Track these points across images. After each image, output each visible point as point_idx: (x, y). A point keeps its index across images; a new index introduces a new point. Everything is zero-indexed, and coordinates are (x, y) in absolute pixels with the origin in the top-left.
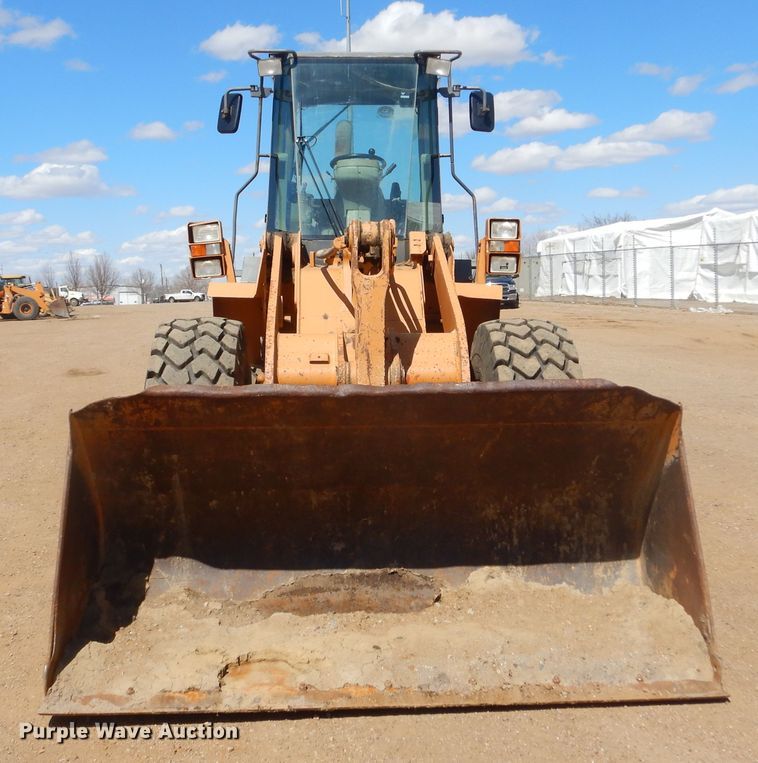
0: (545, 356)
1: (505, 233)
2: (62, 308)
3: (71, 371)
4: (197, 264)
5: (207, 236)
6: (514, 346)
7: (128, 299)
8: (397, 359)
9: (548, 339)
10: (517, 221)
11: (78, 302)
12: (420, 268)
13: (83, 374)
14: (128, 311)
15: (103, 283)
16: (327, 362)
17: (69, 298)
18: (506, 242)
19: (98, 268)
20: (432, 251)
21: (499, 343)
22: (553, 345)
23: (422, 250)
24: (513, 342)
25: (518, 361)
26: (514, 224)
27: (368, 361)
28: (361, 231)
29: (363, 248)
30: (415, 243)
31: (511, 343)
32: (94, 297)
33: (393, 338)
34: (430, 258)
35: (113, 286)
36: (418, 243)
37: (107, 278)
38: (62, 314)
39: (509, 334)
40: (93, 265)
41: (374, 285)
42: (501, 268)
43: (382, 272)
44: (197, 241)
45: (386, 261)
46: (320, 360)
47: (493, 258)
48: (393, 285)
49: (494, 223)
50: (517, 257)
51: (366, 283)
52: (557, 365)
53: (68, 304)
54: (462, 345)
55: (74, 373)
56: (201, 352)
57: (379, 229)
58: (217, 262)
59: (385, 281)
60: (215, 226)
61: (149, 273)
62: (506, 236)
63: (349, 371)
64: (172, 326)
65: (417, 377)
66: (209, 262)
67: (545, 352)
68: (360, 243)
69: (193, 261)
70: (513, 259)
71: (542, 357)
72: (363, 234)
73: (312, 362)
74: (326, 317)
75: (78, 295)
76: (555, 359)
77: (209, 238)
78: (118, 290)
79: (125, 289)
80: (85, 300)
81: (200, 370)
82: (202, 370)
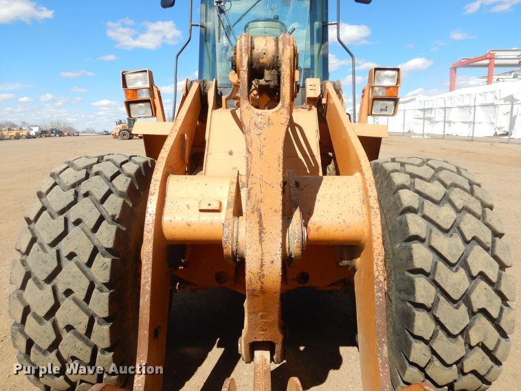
0: (459, 204)
1: (387, 80)
4: (132, 106)
5: (138, 82)
6: (421, 190)
8: (297, 215)
9: (458, 182)
10: (398, 70)
12: (315, 110)
16: (218, 211)
18: (388, 88)
20: (325, 95)
21: (403, 187)
22: (465, 190)
23: (316, 94)
24: (420, 185)
25: (430, 209)
26: (395, 73)
27: (260, 223)
28: (252, 48)
29: (255, 71)
30: (311, 87)
31: (418, 187)
33: (292, 184)
34: (324, 101)
36: (314, 88)
39: (413, 176)
41: (269, 122)
42: (381, 110)
43: (280, 104)
44: (129, 87)
45: (286, 90)
46: (210, 208)
47: (375, 102)
48: (292, 124)
49: (377, 72)
50: (396, 100)
51: (259, 120)
52: (474, 214)
54: (370, 193)
56: (86, 195)
57: (277, 45)
58: (148, 104)
59: (284, 118)
60: (145, 73)
62: (387, 83)
63: (237, 232)
64: (100, 160)
65: (318, 228)
66: (141, 104)
67: (459, 198)
68: (250, 64)
69: (128, 104)
70: (392, 103)
71: (456, 204)
72: (255, 51)
73: (201, 211)
74: (231, 153)
76: (471, 206)
77: (139, 84)
81: (78, 217)
82: (81, 217)
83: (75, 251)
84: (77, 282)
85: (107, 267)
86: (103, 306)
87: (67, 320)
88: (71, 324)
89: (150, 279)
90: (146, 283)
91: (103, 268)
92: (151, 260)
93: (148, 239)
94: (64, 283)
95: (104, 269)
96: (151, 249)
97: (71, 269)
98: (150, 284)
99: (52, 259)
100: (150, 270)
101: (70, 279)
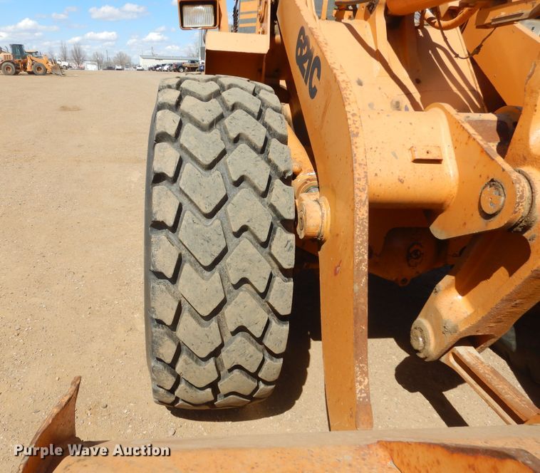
2: (58, 70)
3: (63, 107)
7: (91, 67)
11: (67, 68)
13: (70, 110)
14: (91, 73)
15: (79, 58)
16: (439, 162)
17: (62, 65)
19: (76, 51)
32: (74, 65)
35: (84, 60)
37: (81, 56)
38: (58, 73)
40: (74, 49)
46: (430, 157)
53: (61, 68)
55: (64, 108)
61: (101, 55)
73: (417, 160)
75: (66, 64)
78: (86, 62)
79: (89, 62)
80: (69, 67)
81: (242, 174)
82: (245, 174)
83: (247, 224)
84: (256, 269)
85: (291, 247)
86: (286, 300)
87: (240, 319)
88: (245, 325)
89: (366, 257)
90: (361, 262)
91: (288, 247)
92: (367, 230)
93: (361, 201)
94: (238, 270)
95: (289, 250)
96: (366, 215)
97: (245, 249)
98: (366, 263)
99: (216, 237)
100: (366, 244)
101: (246, 264)
